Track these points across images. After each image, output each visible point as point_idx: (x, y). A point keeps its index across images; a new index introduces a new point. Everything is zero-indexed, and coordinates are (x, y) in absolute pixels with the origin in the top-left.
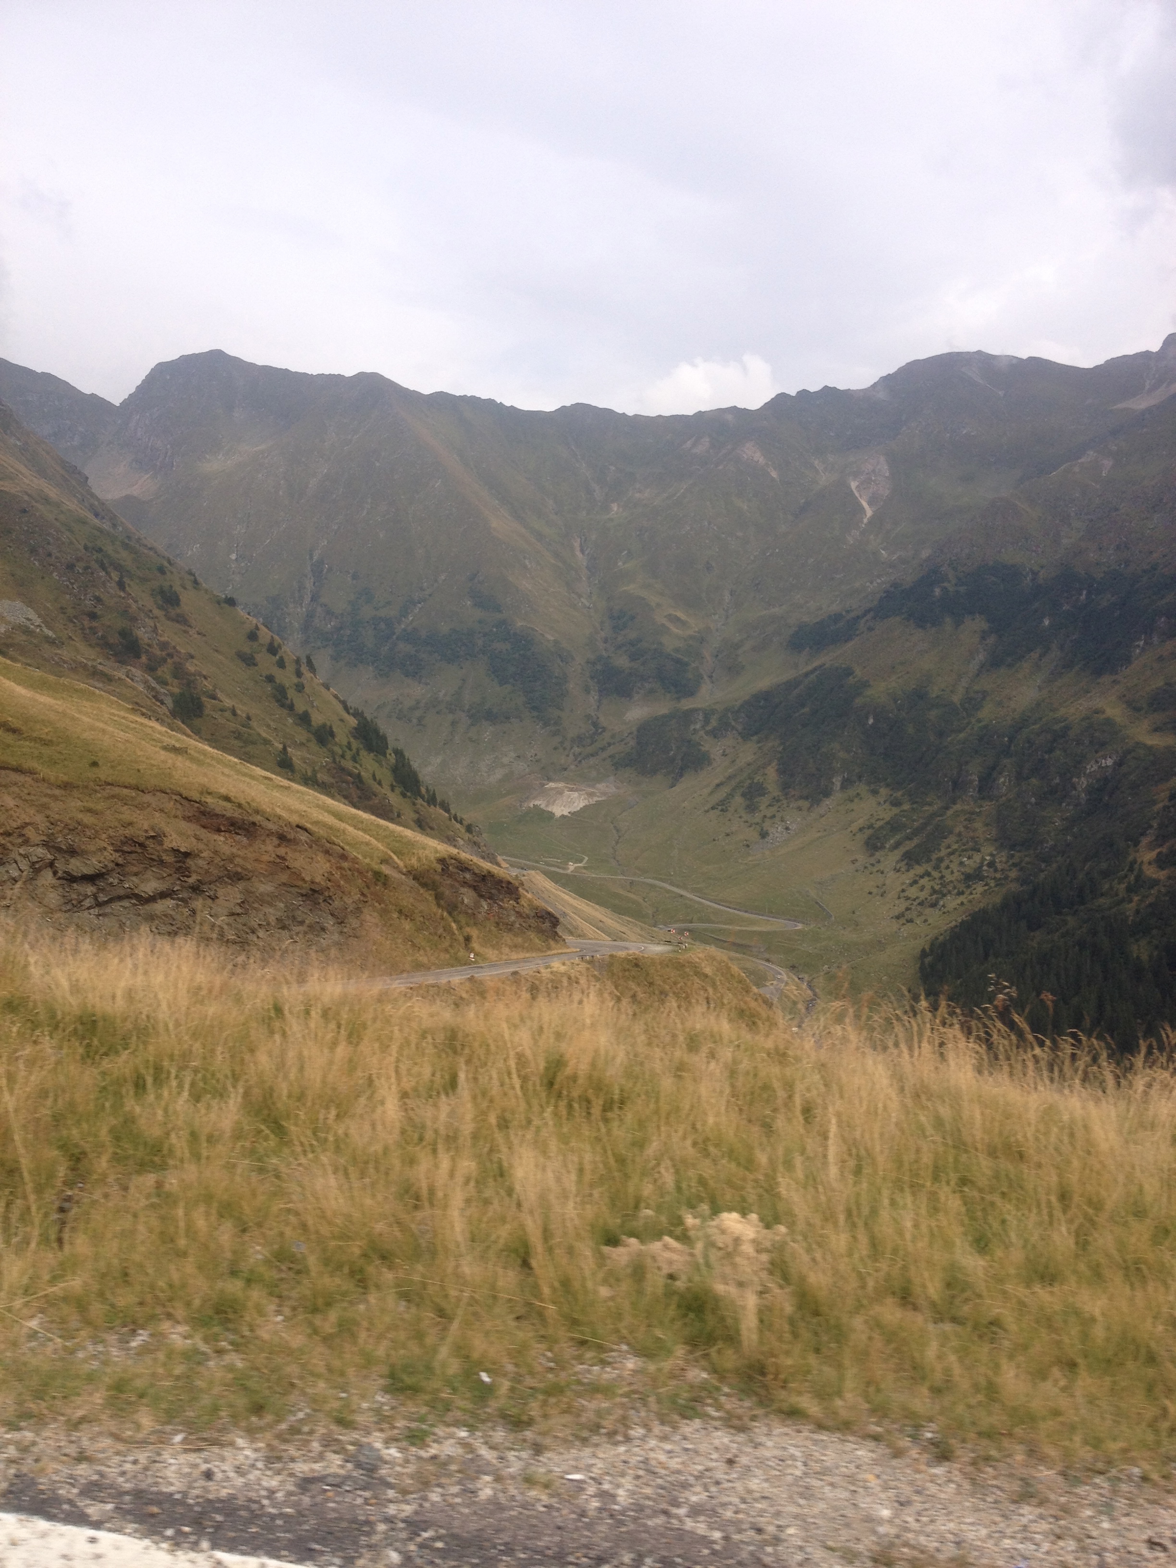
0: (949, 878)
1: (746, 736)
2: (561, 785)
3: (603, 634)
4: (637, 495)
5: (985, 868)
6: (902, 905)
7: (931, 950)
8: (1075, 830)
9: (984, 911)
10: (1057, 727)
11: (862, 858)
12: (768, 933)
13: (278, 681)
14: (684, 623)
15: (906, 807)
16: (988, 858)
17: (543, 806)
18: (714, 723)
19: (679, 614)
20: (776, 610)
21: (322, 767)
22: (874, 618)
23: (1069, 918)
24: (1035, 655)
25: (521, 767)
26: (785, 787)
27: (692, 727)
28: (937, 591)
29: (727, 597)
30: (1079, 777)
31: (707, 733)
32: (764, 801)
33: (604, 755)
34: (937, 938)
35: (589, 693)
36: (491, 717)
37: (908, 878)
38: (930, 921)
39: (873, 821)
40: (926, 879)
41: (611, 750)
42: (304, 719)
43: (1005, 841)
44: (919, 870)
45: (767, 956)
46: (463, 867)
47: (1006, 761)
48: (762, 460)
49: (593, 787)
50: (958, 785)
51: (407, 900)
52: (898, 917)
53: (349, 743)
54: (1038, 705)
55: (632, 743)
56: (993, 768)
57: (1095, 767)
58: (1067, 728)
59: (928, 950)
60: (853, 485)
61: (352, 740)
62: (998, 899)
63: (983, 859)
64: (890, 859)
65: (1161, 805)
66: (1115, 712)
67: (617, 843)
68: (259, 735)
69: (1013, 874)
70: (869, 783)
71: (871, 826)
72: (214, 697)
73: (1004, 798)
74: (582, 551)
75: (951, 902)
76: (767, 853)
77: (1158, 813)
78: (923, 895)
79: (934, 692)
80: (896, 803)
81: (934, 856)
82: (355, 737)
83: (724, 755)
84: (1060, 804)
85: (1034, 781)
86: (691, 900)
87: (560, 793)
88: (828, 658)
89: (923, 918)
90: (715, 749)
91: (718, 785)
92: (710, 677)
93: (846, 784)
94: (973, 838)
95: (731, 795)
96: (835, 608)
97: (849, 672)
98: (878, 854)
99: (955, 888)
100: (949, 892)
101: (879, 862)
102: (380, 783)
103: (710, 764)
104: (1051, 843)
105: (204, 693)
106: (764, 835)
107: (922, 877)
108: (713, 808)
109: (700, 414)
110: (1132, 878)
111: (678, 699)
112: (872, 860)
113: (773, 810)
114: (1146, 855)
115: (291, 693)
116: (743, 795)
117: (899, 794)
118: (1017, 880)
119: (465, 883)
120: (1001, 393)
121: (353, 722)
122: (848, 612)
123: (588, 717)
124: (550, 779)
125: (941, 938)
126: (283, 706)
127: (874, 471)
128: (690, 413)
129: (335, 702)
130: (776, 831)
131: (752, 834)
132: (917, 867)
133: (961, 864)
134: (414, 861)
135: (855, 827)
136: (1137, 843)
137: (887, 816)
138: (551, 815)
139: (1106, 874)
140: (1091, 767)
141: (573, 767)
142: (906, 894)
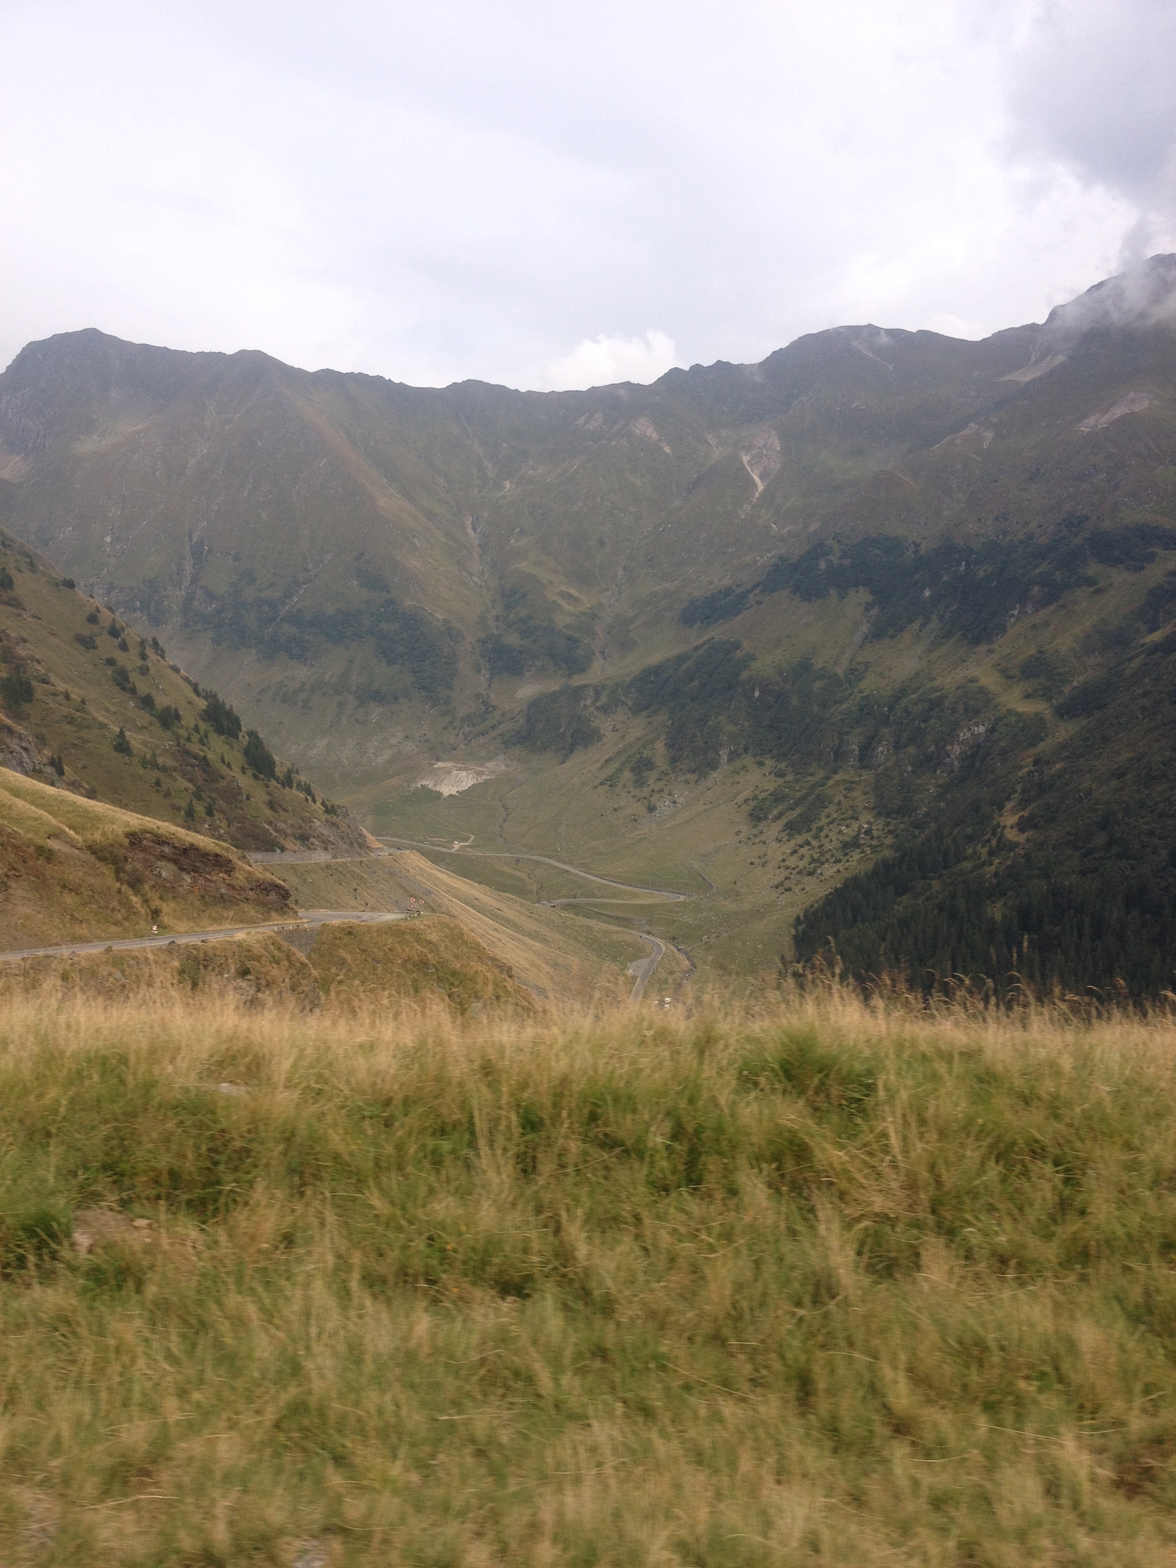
0: (828, 846)
1: (636, 711)
2: (449, 764)
3: (494, 613)
4: (530, 472)
5: (862, 836)
6: (781, 875)
7: (805, 916)
8: (948, 796)
9: (855, 878)
10: (933, 696)
11: (745, 829)
12: (650, 906)
13: (119, 664)
14: (576, 600)
15: (790, 777)
16: (866, 826)
17: (430, 786)
18: (604, 699)
19: (572, 591)
20: (669, 585)
21: (165, 751)
22: (762, 591)
23: (934, 883)
24: (915, 626)
25: (410, 747)
26: (673, 760)
27: (582, 704)
28: (822, 565)
29: (620, 573)
30: (952, 744)
31: (598, 709)
32: (653, 775)
33: (494, 733)
34: (812, 906)
35: (480, 672)
36: (379, 697)
37: (787, 848)
38: (808, 889)
39: (758, 792)
40: (807, 848)
41: (501, 729)
42: (147, 702)
43: (883, 810)
44: (800, 839)
45: (648, 928)
46: (160, 840)
47: (886, 731)
48: (655, 436)
49: (482, 765)
50: (839, 755)
51: (74, 875)
52: (777, 887)
53: (196, 726)
54: (918, 674)
55: (522, 721)
56: (872, 738)
57: (968, 735)
58: (943, 697)
59: (802, 918)
60: (745, 459)
61: (201, 723)
62: (870, 866)
63: (861, 827)
64: (773, 829)
65: (1026, 770)
66: (989, 679)
67: (505, 820)
68: (94, 719)
69: (889, 841)
70: (754, 756)
71: (755, 798)
72: (45, 681)
73: (882, 767)
74: (474, 530)
75: (829, 870)
76: (654, 826)
77: (1022, 778)
78: (802, 864)
79: (818, 663)
80: (780, 774)
81: (814, 826)
82: (203, 719)
83: (615, 730)
84: (935, 771)
85: (911, 750)
86: (576, 875)
87: (449, 772)
88: (717, 633)
89: (800, 887)
90: (605, 725)
91: (607, 761)
92: (603, 653)
93: (733, 756)
94: (851, 807)
95: (620, 770)
96: (726, 582)
97: (737, 646)
98: (762, 825)
99: (833, 856)
100: (827, 860)
101: (762, 832)
102: (229, 766)
103: (600, 739)
104: (925, 809)
105: (35, 677)
106: (651, 809)
107: (801, 846)
108: (602, 784)
109: (593, 390)
110: (994, 842)
111: (570, 676)
112: (755, 832)
113: (660, 785)
114: (1009, 819)
115: (135, 677)
116: (632, 770)
117: (782, 766)
118: (891, 846)
119: (163, 857)
120: (891, 366)
121: (202, 704)
122: (737, 586)
123: (479, 695)
124: (438, 759)
125: (816, 905)
126: (124, 689)
127: (765, 446)
128: (584, 388)
129: (183, 684)
130: (664, 805)
131: (639, 809)
132: (797, 836)
133: (840, 832)
134: (97, 836)
135: (740, 799)
136: (1001, 808)
137: (771, 788)
138: (440, 794)
139: (970, 839)
140: (964, 735)
141: (462, 746)
142: (786, 863)
